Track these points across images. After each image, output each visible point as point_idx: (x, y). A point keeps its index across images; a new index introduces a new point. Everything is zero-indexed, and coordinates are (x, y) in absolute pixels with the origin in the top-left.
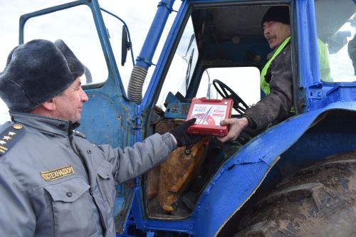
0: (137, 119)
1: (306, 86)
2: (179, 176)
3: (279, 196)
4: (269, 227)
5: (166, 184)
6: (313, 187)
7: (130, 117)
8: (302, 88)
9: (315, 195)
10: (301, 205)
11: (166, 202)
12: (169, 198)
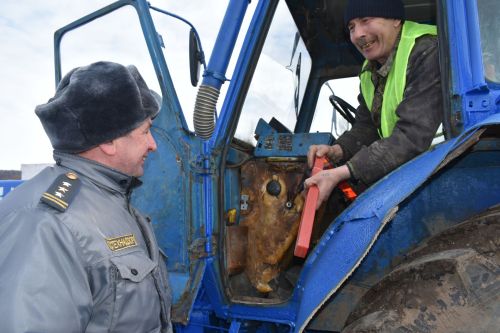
0: (204, 160)
1: (462, 91)
2: (279, 240)
3: (408, 270)
4: (384, 319)
5: (260, 252)
6: (458, 256)
7: (193, 158)
8: (456, 97)
9: (461, 269)
10: (440, 285)
11: (260, 278)
12: (264, 273)
